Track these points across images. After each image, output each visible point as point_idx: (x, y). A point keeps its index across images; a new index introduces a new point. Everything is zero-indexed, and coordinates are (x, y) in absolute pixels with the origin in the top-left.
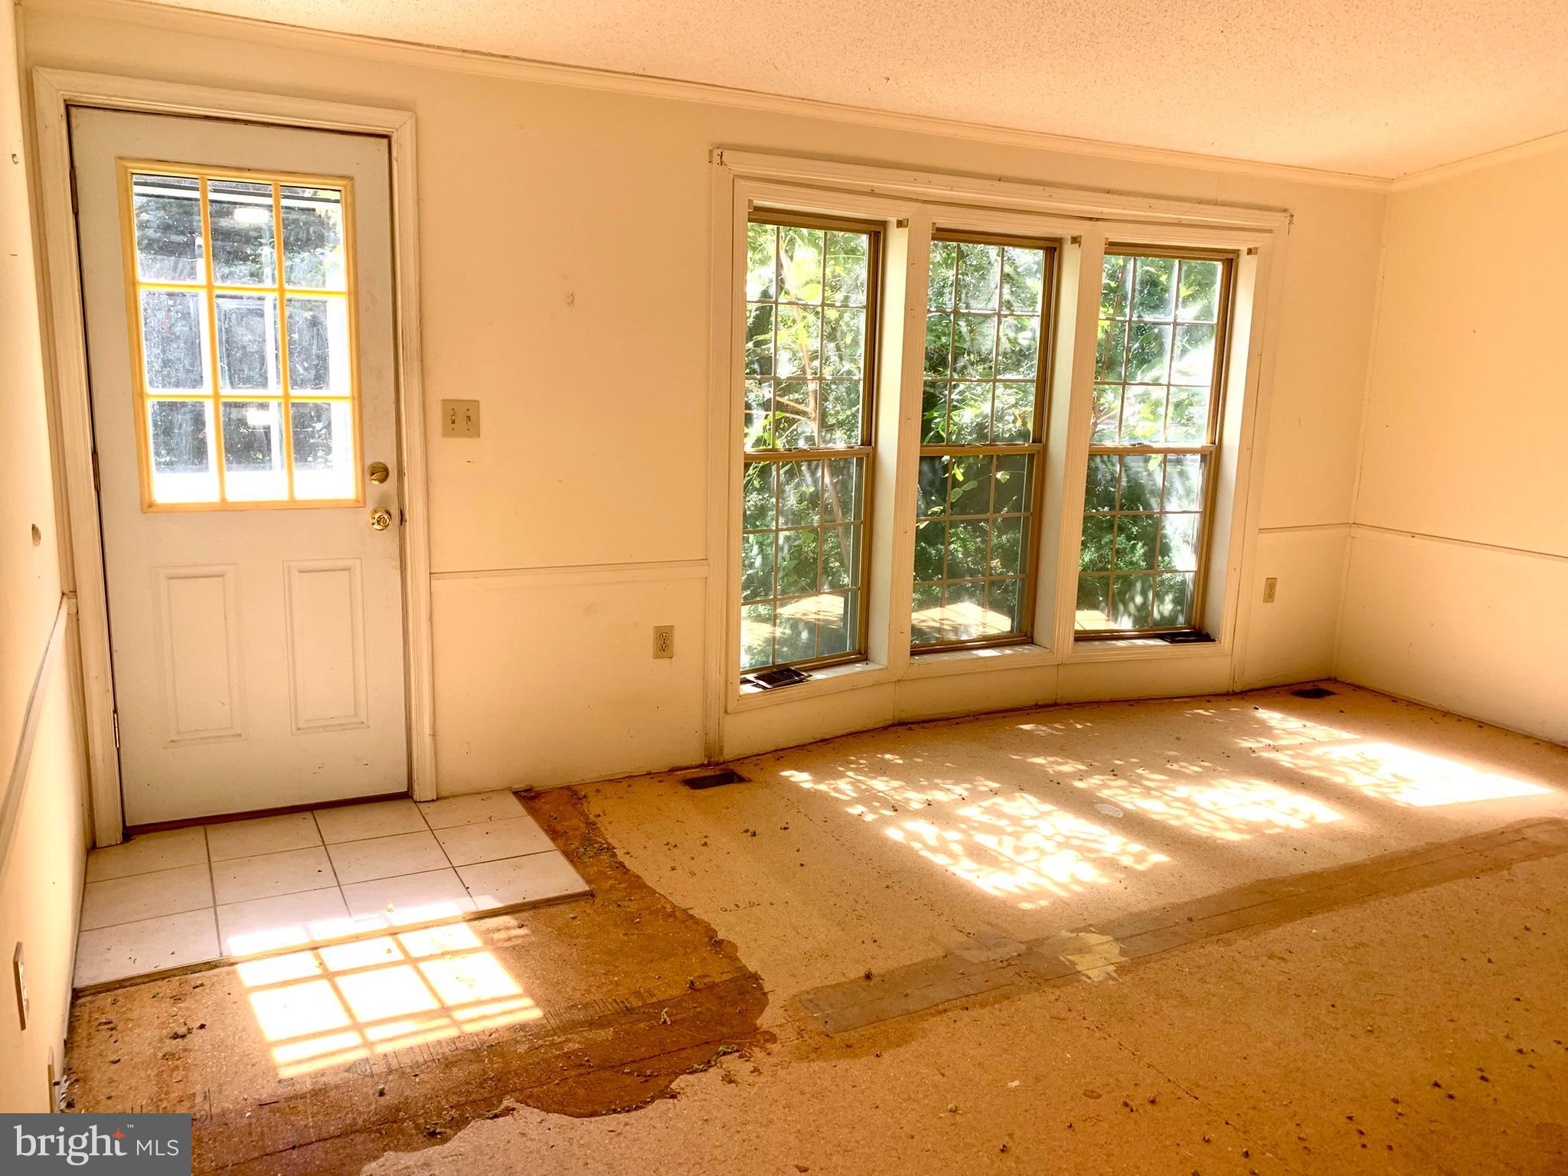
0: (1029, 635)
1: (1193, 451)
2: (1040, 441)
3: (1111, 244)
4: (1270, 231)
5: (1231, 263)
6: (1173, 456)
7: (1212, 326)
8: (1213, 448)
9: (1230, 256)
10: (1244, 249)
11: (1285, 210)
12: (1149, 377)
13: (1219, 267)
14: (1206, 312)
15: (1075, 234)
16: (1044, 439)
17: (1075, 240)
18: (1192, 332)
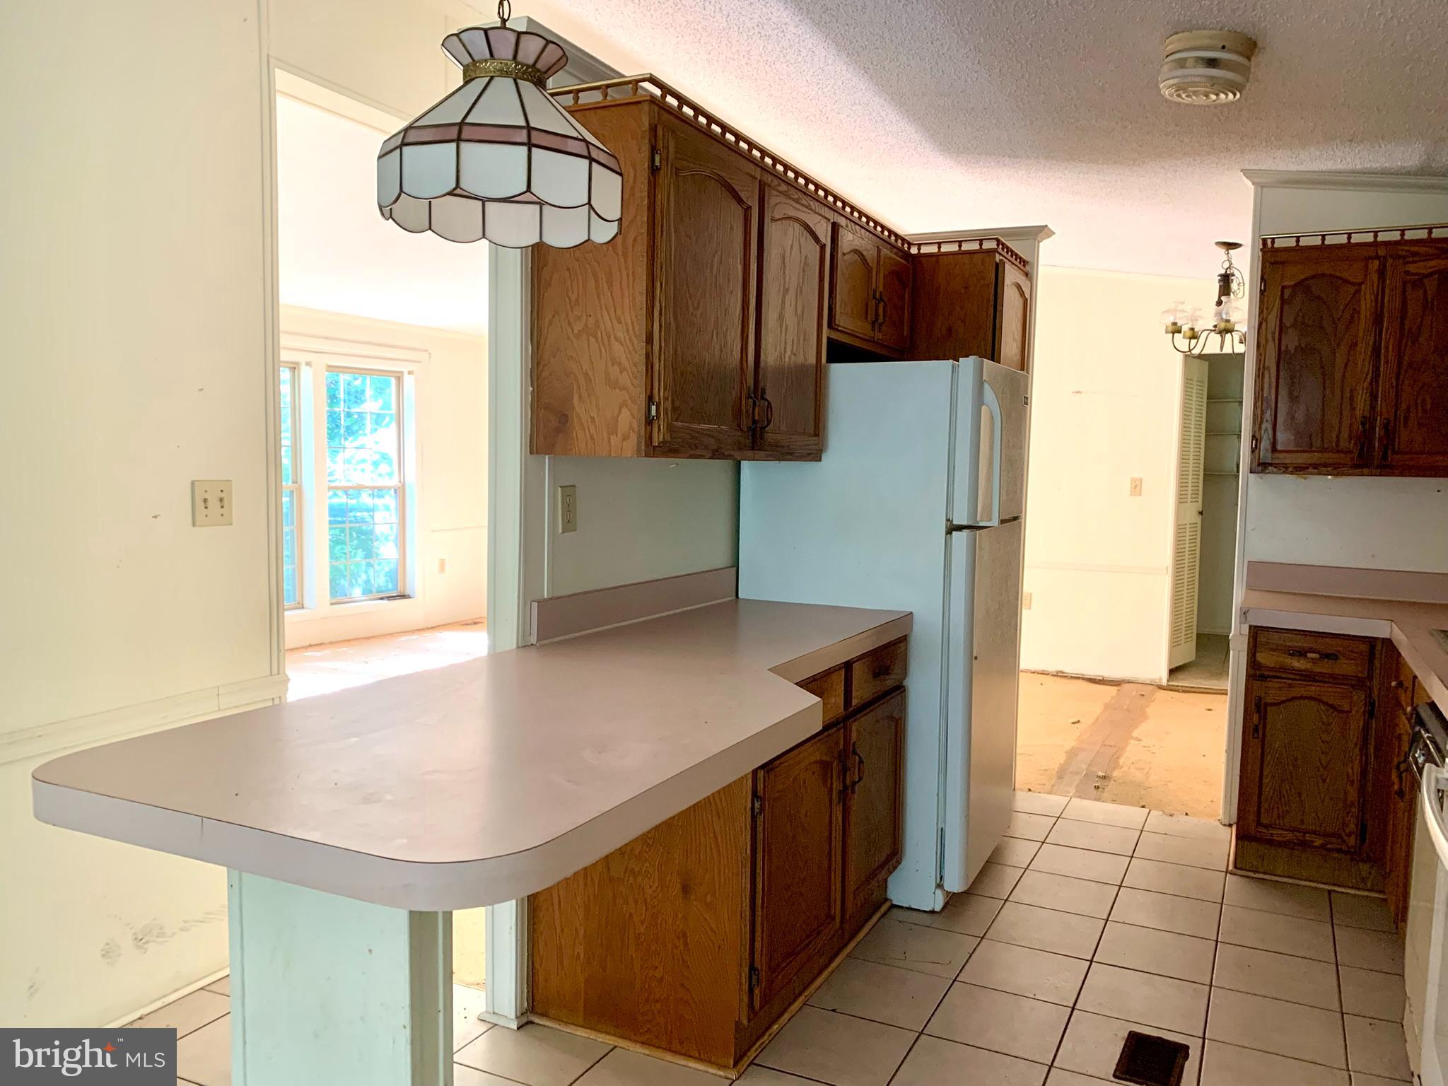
0: (301, 603)
1: (389, 488)
2: (296, 482)
3: (329, 366)
4: (419, 362)
5: (399, 379)
6: (378, 491)
7: (391, 414)
8: (400, 485)
9: (398, 375)
10: (406, 371)
11: (426, 351)
12: (357, 444)
13: (393, 381)
14: (386, 406)
15: (308, 360)
16: (299, 481)
17: (308, 364)
18: (379, 419)
